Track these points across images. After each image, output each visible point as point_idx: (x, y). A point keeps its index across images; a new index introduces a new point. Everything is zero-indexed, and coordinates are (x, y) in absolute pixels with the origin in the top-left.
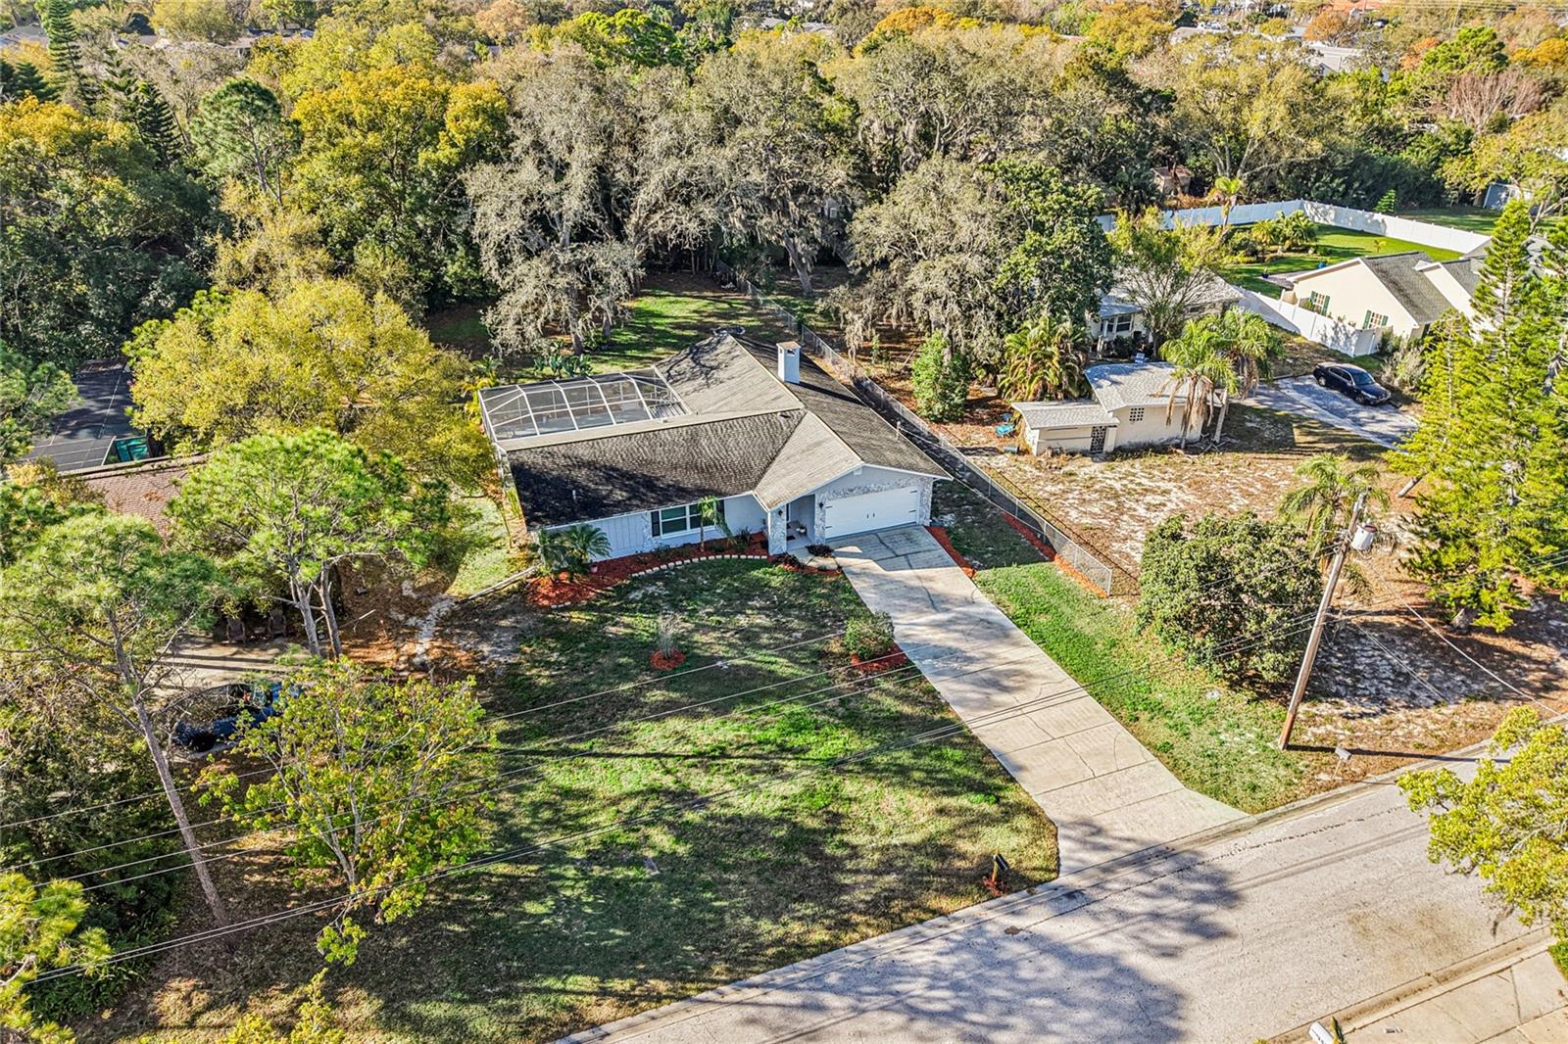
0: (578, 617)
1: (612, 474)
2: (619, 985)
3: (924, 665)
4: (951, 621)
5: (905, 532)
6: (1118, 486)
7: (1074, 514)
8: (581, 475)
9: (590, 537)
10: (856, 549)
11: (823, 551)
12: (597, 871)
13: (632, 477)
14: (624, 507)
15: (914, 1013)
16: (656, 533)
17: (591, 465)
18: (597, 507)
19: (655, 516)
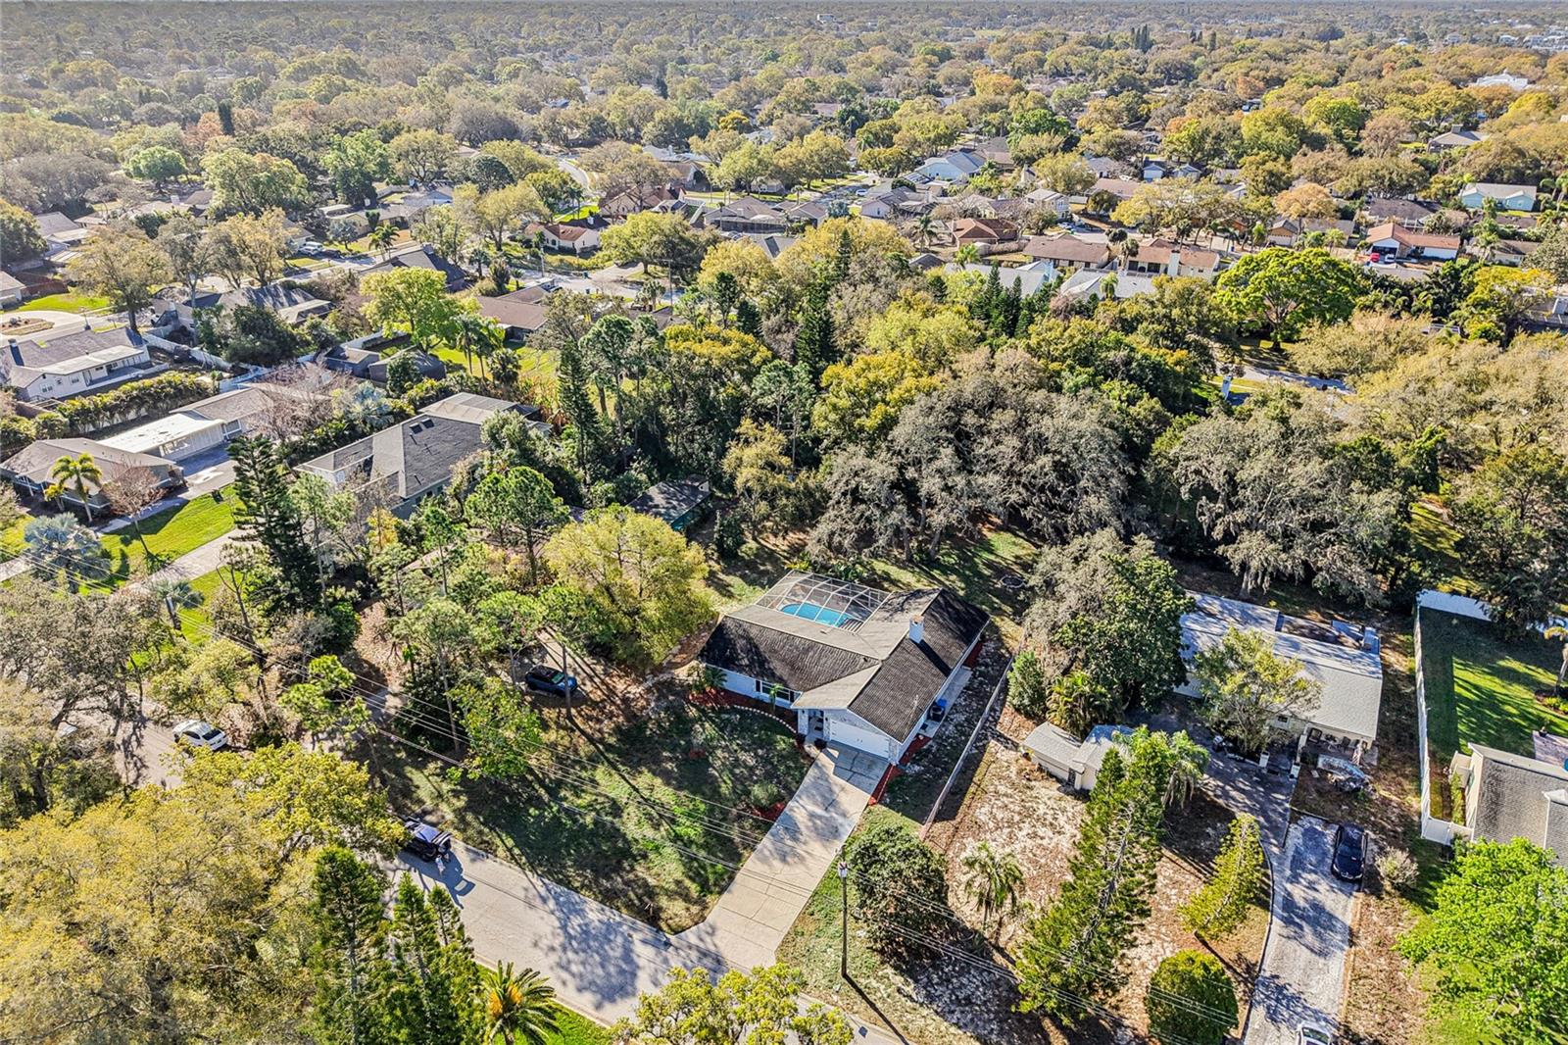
0: (693, 712)
1: (753, 648)
2: (516, 851)
3: (777, 827)
4: (820, 817)
5: (874, 760)
6: (1042, 809)
7: (986, 809)
8: (740, 643)
9: (721, 677)
10: (836, 753)
11: (821, 745)
12: (563, 815)
13: (758, 653)
14: (741, 669)
15: (564, 927)
16: (758, 689)
17: (749, 640)
18: (731, 662)
19: (758, 683)
